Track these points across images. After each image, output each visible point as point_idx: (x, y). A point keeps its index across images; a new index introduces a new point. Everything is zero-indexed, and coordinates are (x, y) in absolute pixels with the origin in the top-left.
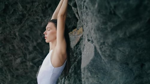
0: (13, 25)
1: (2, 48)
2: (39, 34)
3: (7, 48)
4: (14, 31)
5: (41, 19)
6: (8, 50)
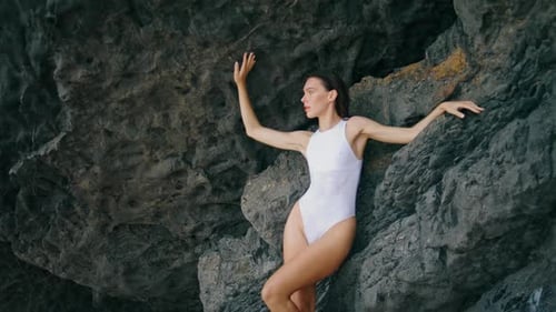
0: (206, 45)
1: (126, 121)
2: (272, 80)
3: (142, 123)
4: (200, 66)
5: (302, 31)
6: (144, 129)
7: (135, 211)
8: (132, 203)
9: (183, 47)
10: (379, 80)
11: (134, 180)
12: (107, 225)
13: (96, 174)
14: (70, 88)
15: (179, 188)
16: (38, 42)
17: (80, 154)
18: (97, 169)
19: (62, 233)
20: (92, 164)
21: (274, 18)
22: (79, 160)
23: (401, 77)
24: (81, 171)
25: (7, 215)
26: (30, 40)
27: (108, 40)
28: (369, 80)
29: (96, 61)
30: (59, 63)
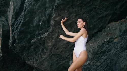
7: (58, 51)
8: (57, 49)
9: (80, 14)
10: (116, 23)
11: (60, 44)
12: (50, 54)
13: (53, 42)
14: (54, 22)
15: (69, 45)
16: (49, 11)
17: (51, 37)
18: (54, 41)
19: (40, 56)
20: (53, 39)
21: (98, 8)
22: (51, 38)
23: (121, 22)
24: (50, 41)
25: (27, 52)
26: (47, 11)
27: (66, 11)
28: (113, 23)
29: (62, 16)
30: (54, 16)
